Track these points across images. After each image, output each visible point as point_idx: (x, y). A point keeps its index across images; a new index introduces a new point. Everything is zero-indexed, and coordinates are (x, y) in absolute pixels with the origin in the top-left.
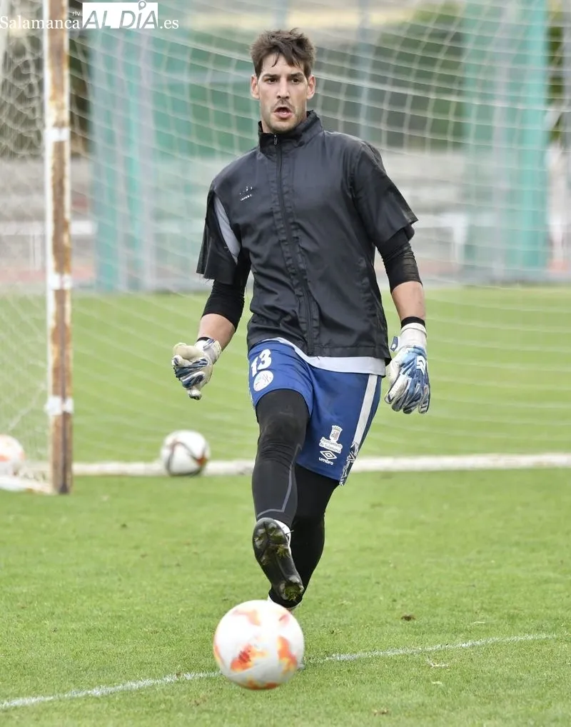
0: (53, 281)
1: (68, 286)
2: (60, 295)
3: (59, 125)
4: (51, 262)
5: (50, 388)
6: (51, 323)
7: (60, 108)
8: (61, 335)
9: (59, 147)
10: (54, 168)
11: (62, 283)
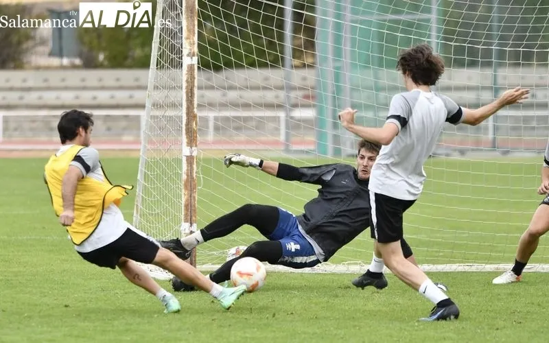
0: (186, 151)
1: (195, 154)
2: (190, 159)
3: (191, 55)
4: (184, 139)
5: (183, 217)
6: (184, 177)
7: (192, 44)
8: (190, 185)
9: (191, 68)
10: (187, 81)
11: (191, 153)
